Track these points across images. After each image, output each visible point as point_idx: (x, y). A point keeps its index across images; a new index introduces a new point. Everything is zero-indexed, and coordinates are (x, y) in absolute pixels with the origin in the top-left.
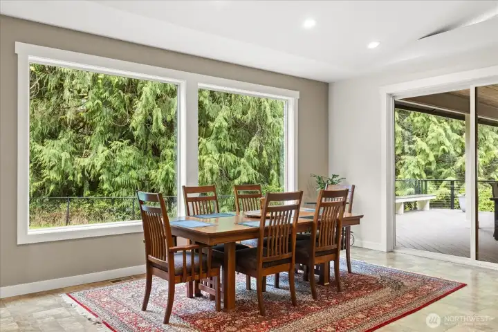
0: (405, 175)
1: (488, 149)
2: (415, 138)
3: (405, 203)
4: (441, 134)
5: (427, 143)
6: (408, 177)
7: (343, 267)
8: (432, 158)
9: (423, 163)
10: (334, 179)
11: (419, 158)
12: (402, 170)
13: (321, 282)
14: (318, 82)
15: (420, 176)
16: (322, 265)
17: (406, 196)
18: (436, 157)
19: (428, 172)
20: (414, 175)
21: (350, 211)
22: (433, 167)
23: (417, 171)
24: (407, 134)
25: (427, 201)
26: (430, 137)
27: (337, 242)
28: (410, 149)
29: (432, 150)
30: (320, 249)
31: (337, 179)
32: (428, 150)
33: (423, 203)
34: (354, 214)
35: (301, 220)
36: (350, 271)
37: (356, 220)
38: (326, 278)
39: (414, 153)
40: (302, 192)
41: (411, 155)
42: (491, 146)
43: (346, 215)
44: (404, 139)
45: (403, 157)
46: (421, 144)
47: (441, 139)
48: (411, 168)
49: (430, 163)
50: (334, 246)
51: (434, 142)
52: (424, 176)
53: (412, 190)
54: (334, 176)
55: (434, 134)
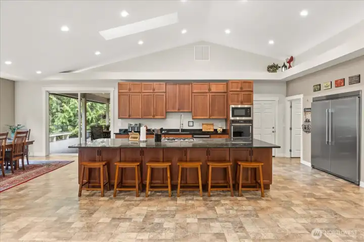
0: (58, 122)
1: (97, 111)
2: (63, 104)
3: (56, 136)
4: (76, 103)
5: (69, 107)
6: (60, 123)
7: (26, 163)
8: (72, 114)
9: (67, 117)
10: (19, 127)
11: (66, 114)
12: (56, 120)
13: (15, 169)
14: (8, 80)
15: (66, 123)
16: (16, 161)
17: (57, 133)
18: (74, 114)
19: (70, 121)
20: (63, 123)
21: (28, 140)
22: (72, 119)
23: (64, 121)
24: (59, 102)
25: (67, 135)
26: (71, 104)
27: (23, 151)
28: (61, 109)
29: (72, 110)
30: (15, 154)
31: (20, 126)
32: (70, 110)
33: (66, 136)
34: (30, 140)
35: (6, 144)
36: (28, 164)
37: (32, 143)
38: (17, 167)
39: (62, 112)
40: (8, 133)
41: (61, 112)
42: (98, 109)
43: (27, 141)
44: (57, 104)
45: (56, 113)
46: (66, 107)
47: (76, 105)
48: (61, 119)
49: (71, 117)
50: (22, 153)
51: (73, 107)
52: (68, 123)
53: (61, 130)
54: (18, 125)
55: (72, 103)
